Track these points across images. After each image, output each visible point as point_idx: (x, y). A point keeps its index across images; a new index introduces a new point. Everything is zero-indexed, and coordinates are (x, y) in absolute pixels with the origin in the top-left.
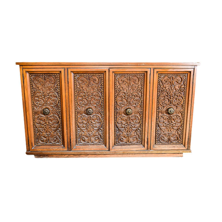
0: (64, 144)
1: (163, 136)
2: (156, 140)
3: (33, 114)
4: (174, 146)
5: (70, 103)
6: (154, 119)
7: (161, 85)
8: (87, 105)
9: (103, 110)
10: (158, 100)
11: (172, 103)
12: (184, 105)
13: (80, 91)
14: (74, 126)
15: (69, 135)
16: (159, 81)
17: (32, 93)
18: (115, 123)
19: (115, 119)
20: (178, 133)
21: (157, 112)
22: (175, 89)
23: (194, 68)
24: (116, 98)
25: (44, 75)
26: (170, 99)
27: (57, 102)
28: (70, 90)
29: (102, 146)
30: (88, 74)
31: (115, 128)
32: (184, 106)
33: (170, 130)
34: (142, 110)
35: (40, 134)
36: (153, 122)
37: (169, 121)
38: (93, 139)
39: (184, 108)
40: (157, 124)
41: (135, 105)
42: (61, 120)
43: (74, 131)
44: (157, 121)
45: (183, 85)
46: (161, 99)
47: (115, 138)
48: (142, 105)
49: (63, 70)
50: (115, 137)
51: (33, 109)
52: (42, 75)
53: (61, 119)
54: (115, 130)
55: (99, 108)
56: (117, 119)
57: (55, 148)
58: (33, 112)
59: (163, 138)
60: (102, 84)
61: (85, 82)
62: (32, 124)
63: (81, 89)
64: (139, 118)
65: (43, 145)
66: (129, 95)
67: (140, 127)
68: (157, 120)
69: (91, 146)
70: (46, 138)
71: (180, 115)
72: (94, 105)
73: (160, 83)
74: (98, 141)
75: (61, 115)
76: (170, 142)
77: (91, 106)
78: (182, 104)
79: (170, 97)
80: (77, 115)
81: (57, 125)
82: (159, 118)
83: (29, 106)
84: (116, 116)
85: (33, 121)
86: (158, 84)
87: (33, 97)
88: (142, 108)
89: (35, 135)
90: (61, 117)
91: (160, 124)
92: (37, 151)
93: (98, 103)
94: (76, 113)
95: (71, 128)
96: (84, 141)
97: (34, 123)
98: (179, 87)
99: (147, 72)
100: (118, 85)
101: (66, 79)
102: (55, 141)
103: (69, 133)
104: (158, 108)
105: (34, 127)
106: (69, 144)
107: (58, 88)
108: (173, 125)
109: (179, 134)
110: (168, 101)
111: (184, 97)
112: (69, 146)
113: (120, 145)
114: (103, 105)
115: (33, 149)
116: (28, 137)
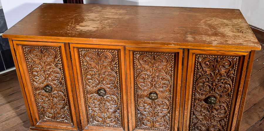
0: (72, 121)
1: (200, 125)
2: (191, 128)
3: (33, 89)
5: (76, 82)
6: (188, 107)
7: (199, 68)
8: (98, 84)
9: (119, 92)
10: (194, 85)
11: (214, 91)
12: (232, 94)
13: (88, 69)
14: (83, 106)
15: (78, 115)
16: (197, 63)
17: (28, 67)
18: (135, 105)
19: (135, 102)
20: (221, 124)
21: (193, 99)
22: (220, 74)
23: (250, 52)
24: (136, 78)
25: (41, 48)
26: (212, 85)
27: (60, 79)
28: (74, 68)
29: (120, 129)
30: (97, 50)
31: (136, 111)
32: (232, 96)
33: (209, 120)
34: (171, 95)
35: (44, 110)
36: (186, 111)
37: (209, 111)
38: (108, 120)
39: (231, 98)
40: (192, 112)
41: (161, 89)
42: (68, 98)
43: (84, 111)
44: (192, 109)
45: (232, 70)
46: (198, 85)
47: (136, 121)
48: (172, 90)
49: (62, 45)
50: (137, 120)
51: (32, 84)
52: (37, 47)
53: (67, 97)
54: (137, 113)
55: (115, 89)
56: (138, 102)
57: (63, 126)
58: (33, 87)
59: (199, 128)
60: (116, 62)
61: (93, 58)
62: (33, 99)
63: (90, 66)
64: (168, 104)
65: (49, 121)
66: (153, 77)
67: (169, 113)
68: (191, 108)
69: (106, 128)
70: (52, 114)
71: (225, 105)
72: (106, 85)
73: (197, 66)
74: (115, 123)
75: (67, 93)
77: (103, 86)
78: (229, 93)
79: (212, 84)
80: (87, 94)
81: (64, 103)
82: (196, 106)
83: (27, 81)
84: (136, 99)
85: (35, 96)
86: (195, 67)
87: (30, 72)
88: (172, 94)
89: (38, 110)
91: (196, 113)
92: (43, 128)
93: (112, 83)
94: (85, 92)
95: (80, 108)
96: (98, 121)
97: (35, 98)
98: (225, 72)
99: (178, 53)
100: (138, 65)
101: (69, 56)
102: (63, 118)
103: (78, 113)
104: (193, 94)
105: (37, 102)
106: (80, 124)
107: (60, 64)
108: (214, 115)
109: (222, 126)
110: (208, 88)
111: (233, 85)
112: (80, 126)
113: (143, 129)
114: (119, 86)
115: (38, 125)
116: (31, 113)
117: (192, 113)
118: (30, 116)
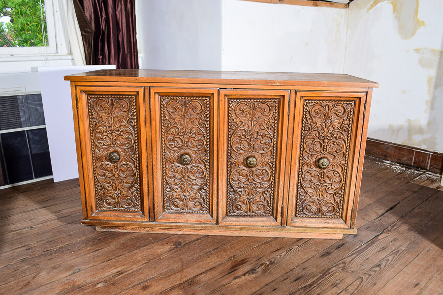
0: (143, 210)
1: (309, 203)
2: (298, 209)
3: (93, 160)
4: (327, 220)
5: (154, 145)
6: (294, 175)
7: (308, 119)
8: (181, 148)
9: (208, 158)
10: (302, 144)
11: (326, 150)
12: (347, 153)
13: (171, 125)
14: (160, 182)
15: (151, 197)
16: (306, 112)
17: (91, 126)
18: (227, 179)
19: (228, 174)
20: (335, 201)
21: (301, 164)
22: (332, 126)
23: (367, 92)
24: (231, 138)
25: (111, 97)
26: (324, 142)
27: (132, 142)
28: (153, 123)
29: (206, 215)
30: (183, 98)
31: (227, 188)
32: (347, 156)
33: (321, 194)
34: (274, 159)
35: (104, 193)
36: (292, 181)
37: (320, 180)
38: (190, 204)
39: (347, 159)
40: (299, 184)
41: (262, 152)
42: (139, 172)
43: (160, 190)
44: (300, 179)
45: (346, 120)
46: (307, 143)
47: (227, 205)
48: (274, 151)
49: (141, 91)
50: (228, 203)
51: (93, 152)
52: (107, 96)
53: (139, 169)
54: (228, 191)
55: (202, 154)
56: (232, 173)
57: (128, 216)
58: (93, 157)
59: (308, 207)
60: (207, 114)
61: (178, 110)
62: (91, 176)
63: (172, 121)
64: (269, 172)
65: (109, 210)
66: (252, 134)
67: (270, 187)
68: (299, 177)
69: (188, 215)
70: (114, 199)
71: (340, 170)
72: (193, 149)
73: (306, 115)
74: (199, 207)
75: (139, 163)
76: (320, 214)
77: (188, 151)
78: (344, 152)
79: (323, 140)
80: (165, 164)
81: (133, 179)
82: (304, 174)
83: (87, 147)
84: (229, 169)
85: (94, 171)
86: (303, 117)
87: (93, 133)
88: (274, 157)
89: (96, 194)
90: (139, 166)
91: (304, 184)
92: (100, 220)
93: (200, 145)
94: (164, 160)
95: (155, 185)
96: (177, 206)
97: (94, 174)
98: (339, 123)
99: (284, 96)
100: (233, 118)
101: (147, 106)
102: (129, 204)
103: (151, 194)
104: (301, 156)
105: (96, 181)
106: (152, 210)
107: (134, 119)
108: (326, 186)
109: (337, 202)
110: (319, 146)
111: (348, 140)
112: (152, 214)
113: (236, 216)
114: (209, 150)
115: (94, 217)
116: (86, 198)
117: (300, 186)
118: (84, 202)
